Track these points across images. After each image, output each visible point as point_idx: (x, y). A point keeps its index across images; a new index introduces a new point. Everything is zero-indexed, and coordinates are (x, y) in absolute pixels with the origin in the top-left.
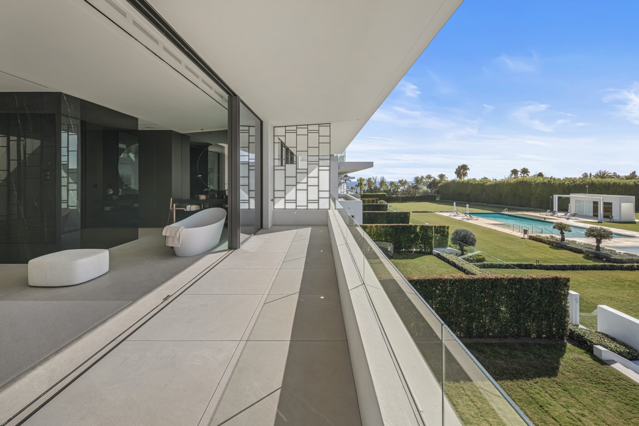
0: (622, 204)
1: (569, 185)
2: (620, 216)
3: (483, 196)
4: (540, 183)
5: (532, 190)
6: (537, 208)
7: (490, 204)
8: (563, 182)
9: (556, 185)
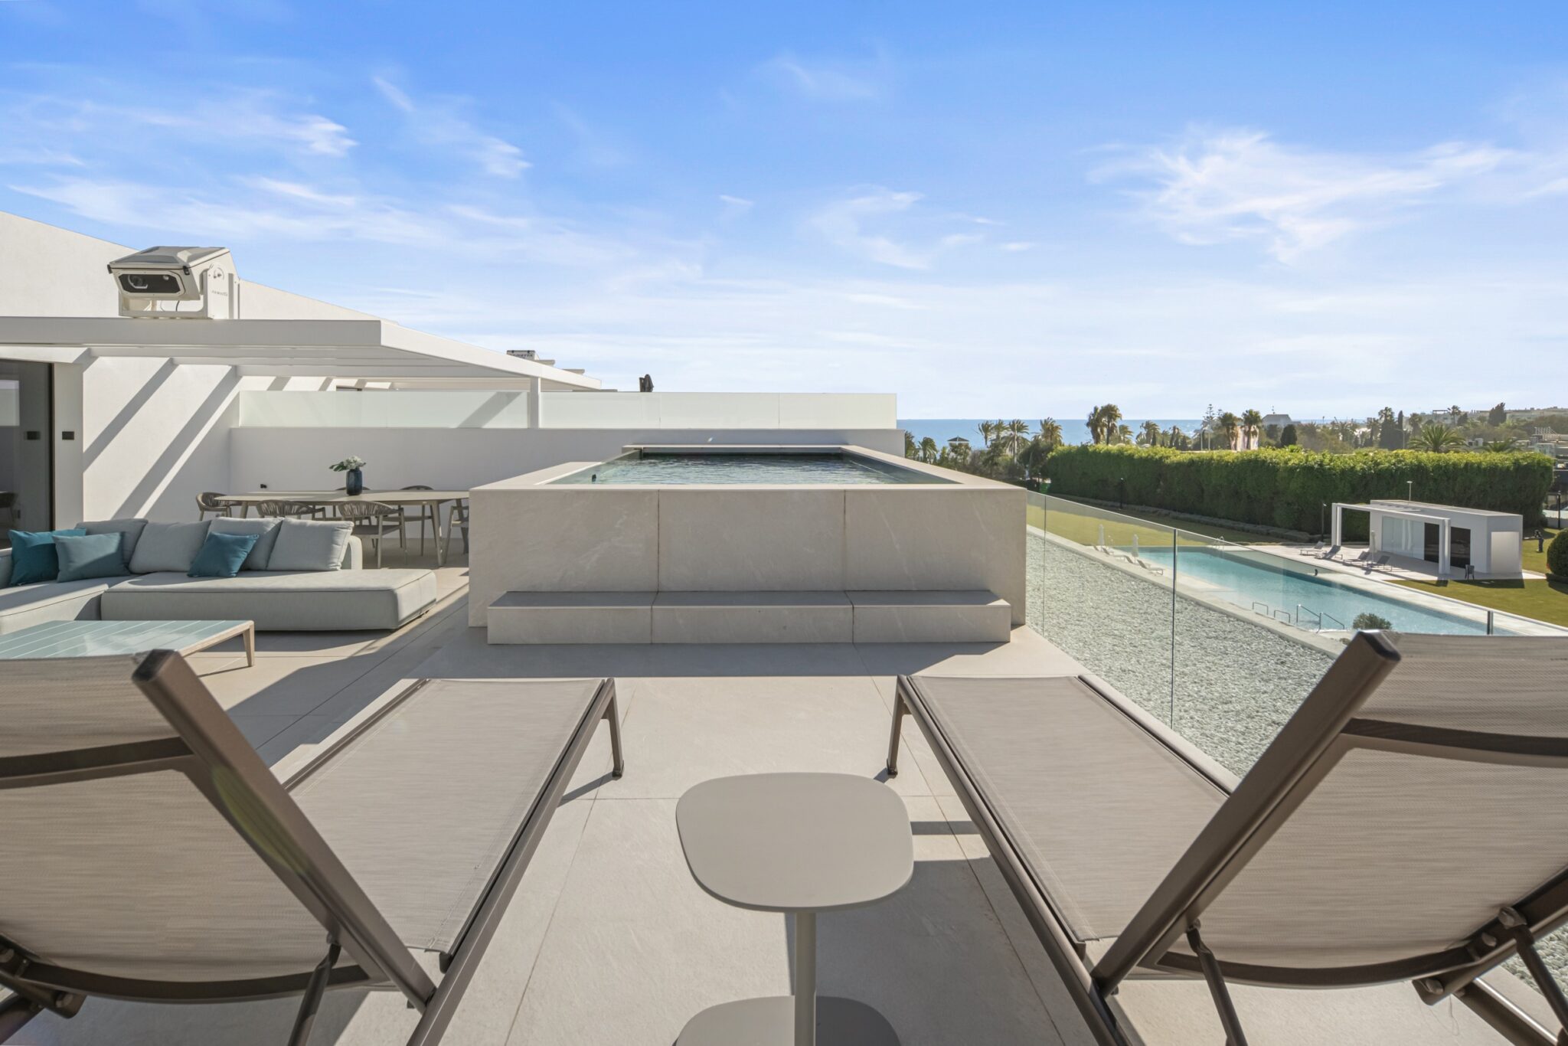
0: (1494, 534)
1: (1365, 474)
2: (1489, 564)
3: (1159, 490)
4: (1298, 466)
5: (1277, 484)
6: (1291, 529)
7: (1175, 510)
8: (1352, 465)
9: (1334, 474)
